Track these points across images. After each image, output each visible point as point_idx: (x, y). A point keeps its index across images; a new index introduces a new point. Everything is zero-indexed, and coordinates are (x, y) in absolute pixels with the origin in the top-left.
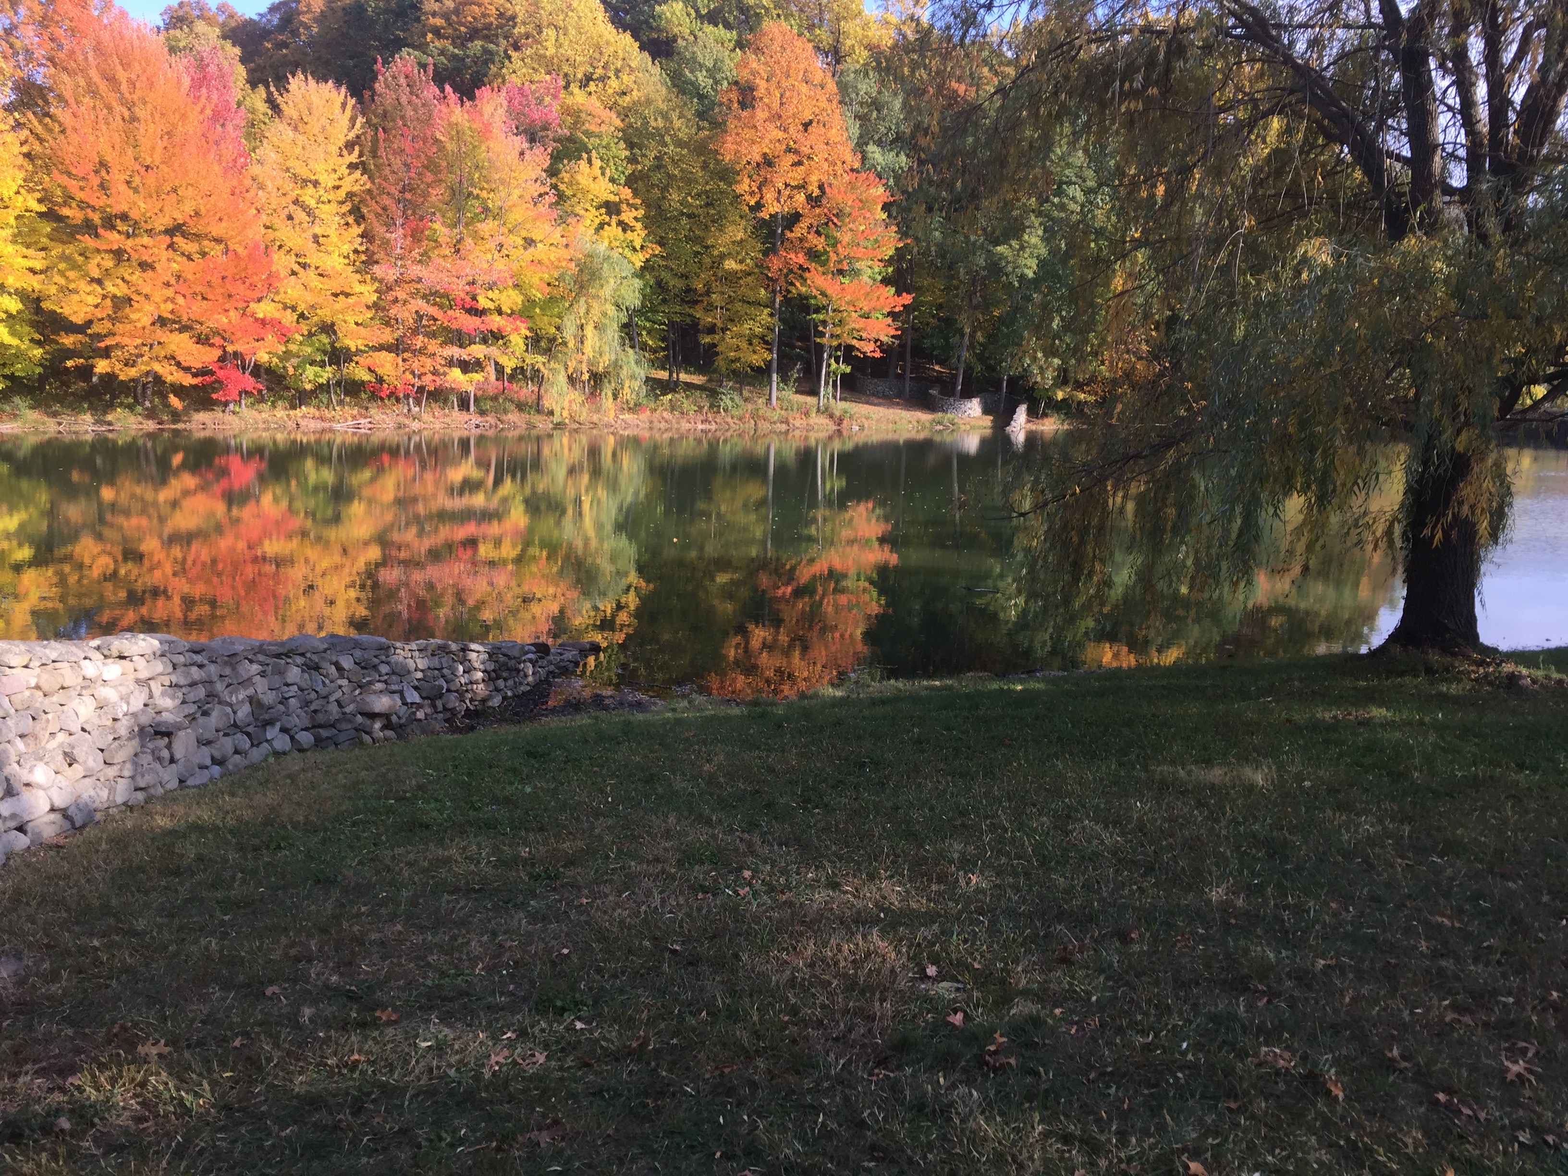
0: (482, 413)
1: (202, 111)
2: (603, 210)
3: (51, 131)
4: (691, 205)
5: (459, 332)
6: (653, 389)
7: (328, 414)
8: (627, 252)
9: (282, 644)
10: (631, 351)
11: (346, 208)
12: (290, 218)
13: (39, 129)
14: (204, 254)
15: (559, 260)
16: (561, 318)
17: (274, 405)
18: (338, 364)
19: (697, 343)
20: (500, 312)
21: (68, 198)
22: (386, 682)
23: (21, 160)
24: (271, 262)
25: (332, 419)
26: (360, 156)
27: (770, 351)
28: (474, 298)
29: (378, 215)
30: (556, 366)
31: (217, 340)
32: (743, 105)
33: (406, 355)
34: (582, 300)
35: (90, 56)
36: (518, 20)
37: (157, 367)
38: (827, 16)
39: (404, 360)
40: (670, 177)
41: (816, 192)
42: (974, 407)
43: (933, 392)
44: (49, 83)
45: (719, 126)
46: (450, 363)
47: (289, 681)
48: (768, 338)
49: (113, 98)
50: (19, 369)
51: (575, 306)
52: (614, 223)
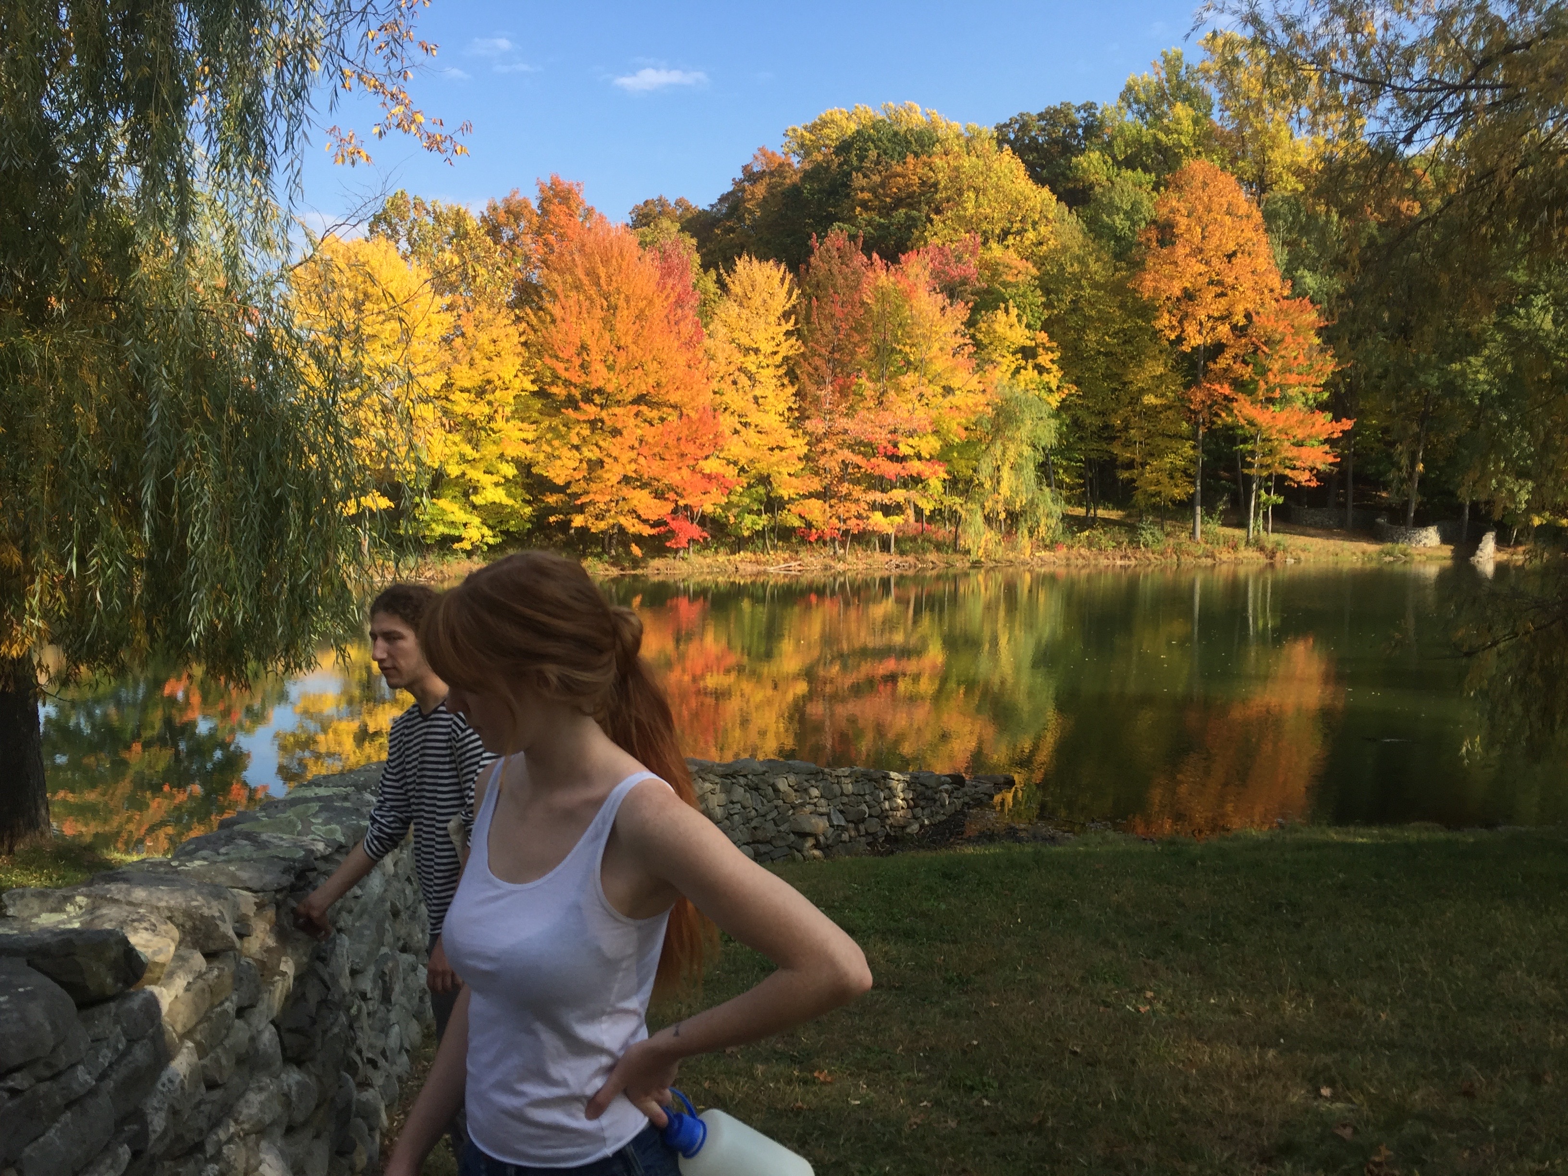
0: (902, 553)
1: (667, 297)
2: (1019, 356)
3: (543, 322)
4: (1108, 344)
5: (881, 478)
6: (1070, 527)
7: (762, 558)
8: (1044, 394)
9: (728, 766)
10: (1047, 490)
11: (782, 371)
12: (735, 383)
13: (535, 321)
14: (662, 420)
15: (976, 405)
16: (977, 460)
17: (716, 552)
18: (773, 512)
19: (1116, 480)
20: (919, 457)
21: (556, 377)
22: (815, 805)
23: (520, 349)
24: (718, 424)
25: (766, 563)
26: (796, 323)
27: (1194, 483)
28: (895, 446)
29: (810, 375)
30: (974, 507)
31: (671, 495)
32: (1162, 243)
33: (833, 502)
34: (999, 443)
35: (577, 257)
36: (941, 186)
37: (622, 520)
38: (1250, 147)
39: (831, 506)
40: (1088, 318)
41: (1242, 322)
42: (1431, 537)
43: (1380, 521)
44: (543, 281)
45: (1137, 266)
46: (873, 507)
47: (735, 799)
48: (1191, 471)
49: (593, 291)
50: (512, 525)
51: (992, 448)
52: (1030, 367)
